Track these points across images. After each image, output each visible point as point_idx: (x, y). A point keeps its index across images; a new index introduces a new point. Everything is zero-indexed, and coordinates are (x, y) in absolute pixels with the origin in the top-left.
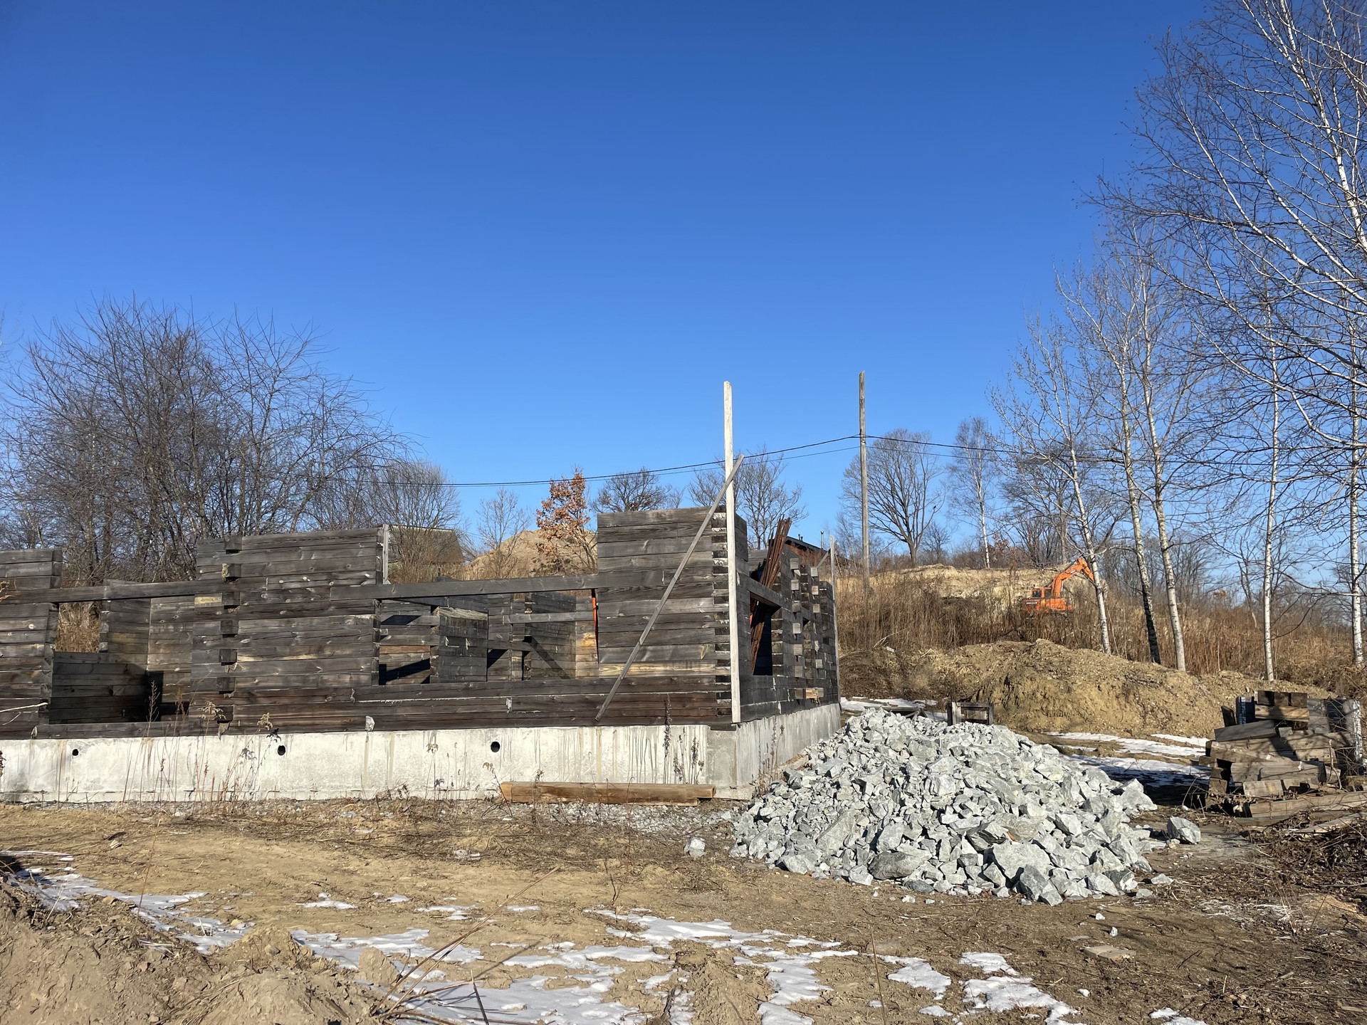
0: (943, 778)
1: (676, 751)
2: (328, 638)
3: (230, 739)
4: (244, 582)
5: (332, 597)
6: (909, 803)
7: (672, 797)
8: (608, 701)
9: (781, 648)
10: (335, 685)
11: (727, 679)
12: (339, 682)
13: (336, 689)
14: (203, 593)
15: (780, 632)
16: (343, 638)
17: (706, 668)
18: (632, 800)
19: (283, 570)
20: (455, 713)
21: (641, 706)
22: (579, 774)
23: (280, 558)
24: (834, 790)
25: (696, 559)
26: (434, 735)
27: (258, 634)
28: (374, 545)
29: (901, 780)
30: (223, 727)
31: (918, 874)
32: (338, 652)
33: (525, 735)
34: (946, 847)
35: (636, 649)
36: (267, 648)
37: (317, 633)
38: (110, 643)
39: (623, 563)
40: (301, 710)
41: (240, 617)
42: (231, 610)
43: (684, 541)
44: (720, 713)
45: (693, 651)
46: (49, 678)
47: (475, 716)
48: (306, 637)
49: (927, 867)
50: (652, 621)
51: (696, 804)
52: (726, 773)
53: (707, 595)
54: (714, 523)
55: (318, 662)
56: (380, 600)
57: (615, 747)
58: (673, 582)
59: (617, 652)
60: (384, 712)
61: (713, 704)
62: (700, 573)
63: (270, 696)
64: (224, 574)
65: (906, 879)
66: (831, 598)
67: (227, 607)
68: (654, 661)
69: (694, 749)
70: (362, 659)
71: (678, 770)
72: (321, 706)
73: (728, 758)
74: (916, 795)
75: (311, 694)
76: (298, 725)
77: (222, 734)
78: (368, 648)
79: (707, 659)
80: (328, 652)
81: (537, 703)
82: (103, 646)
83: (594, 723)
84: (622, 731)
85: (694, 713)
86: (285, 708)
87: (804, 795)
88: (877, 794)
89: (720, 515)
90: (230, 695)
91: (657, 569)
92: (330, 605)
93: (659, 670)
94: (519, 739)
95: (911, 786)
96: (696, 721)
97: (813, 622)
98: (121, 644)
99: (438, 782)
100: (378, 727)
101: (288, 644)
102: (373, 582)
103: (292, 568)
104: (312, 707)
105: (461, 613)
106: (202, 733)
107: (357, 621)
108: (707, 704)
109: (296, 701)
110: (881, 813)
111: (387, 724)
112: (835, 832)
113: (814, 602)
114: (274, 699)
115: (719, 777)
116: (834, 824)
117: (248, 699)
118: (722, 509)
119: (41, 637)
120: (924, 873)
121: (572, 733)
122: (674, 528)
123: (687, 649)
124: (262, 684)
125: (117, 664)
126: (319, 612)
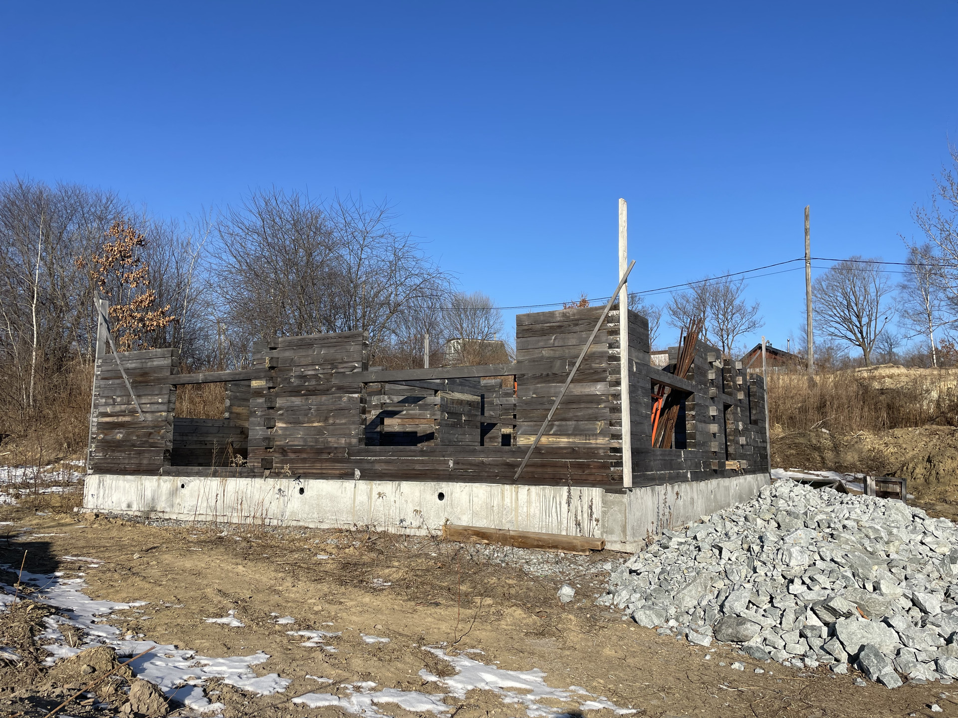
0: (795, 551)
1: (576, 508)
2: (332, 411)
3: (271, 481)
4: (280, 370)
5: (334, 381)
6: (761, 571)
7: (569, 546)
8: (523, 465)
9: (695, 427)
10: (336, 445)
11: (619, 450)
12: (338, 443)
13: (336, 448)
14: (256, 378)
15: (693, 413)
16: (341, 411)
17: (601, 441)
18: (538, 546)
19: (304, 361)
20: (414, 469)
21: (549, 470)
22: (501, 522)
23: (302, 353)
24: (695, 553)
25: (594, 350)
26: (399, 485)
27: (288, 407)
28: (360, 342)
29: (756, 548)
30: (267, 472)
31: (760, 640)
32: (338, 421)
33: (462, 488)
34: (790, 617)
35: (545, 423)
36: (295, 417)
37: (324, 407)
38: (231, 413)
39: (536, 354)
40: (314, 462)
41: (277, 395)
42: (272, 390)
43: (584, 335)
44: (613, 479)
45: (591, 426)
46: (170, 436)
47: (428, 472)
48: (317, 410)
49: (767, 633)
50: (558, 400)
51: (587, 553)
52: (618, 529)
53: (603, 380)
54: (609, 319)
55: (324, 428)
56: (366, 383)
57: (529, 502)
58: (575, 369)
59: (531, 426)
60: (367, 466)
61: (607, 471)
62: (597, 361)
63: (295, 451)
64: (267, 365)
65: (746, 644)
66: (762, 387)
67: (270, 388)
68: (560, 433)
69: (591, 507)
70: (353, 427)
71: (578, 524)
72: (327, 460)
73: (619, 517)
74: (768, 564)
75: (320, 452)
76: (313, 473)
77: (266, 477)
78: (357, 419)
79: (603, 433)
80: (331, 421)
81: (471, 464)
82: (227, 415)
83: (513, 482)
84: (534, 489)
85: (592, 478)
86: (304, 460)
87: (670, 555)
88: (733, 559)
89: (615, 312)
90: (271, 450)
91: (562, 358)
92: (332, 387)
93: (564, 441)
94: (458, 491)
95: (764, 555)
96: (593, 485)
97: (736, 406)
98: (238, 414)
99: (401, 521)
100: (362, 477)
101: (306, 415)
102: (360, 370)
103: (309, 360)
104: (321, 461)
105: (457, 396)
106: (254, 477)
107: (350, 399)
108: (603, 471)
109: (311, 456)
110: (735, 578)
111: (369, 475)
112: (691, 591)
113: (739, 390)
114: (298, 454)
115: (611, 532)
116: (690, 584)
117: (282, 453)
118: (616, 307)
119: (165, 407)
120: (765, 639)
121: (496, 488)
122: (577, 325)
123: (586, 424)
124: (290, 443)
125: (236, 427)
126: (326, 392)
